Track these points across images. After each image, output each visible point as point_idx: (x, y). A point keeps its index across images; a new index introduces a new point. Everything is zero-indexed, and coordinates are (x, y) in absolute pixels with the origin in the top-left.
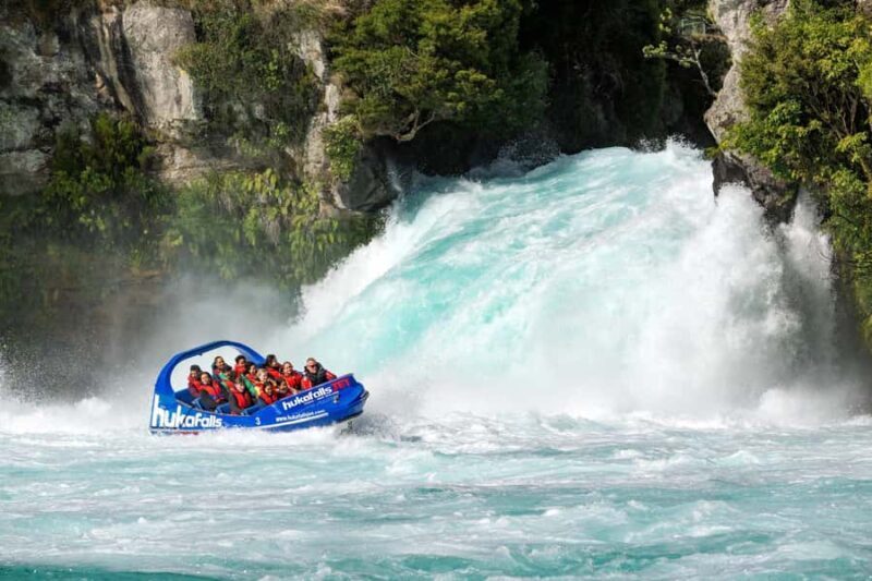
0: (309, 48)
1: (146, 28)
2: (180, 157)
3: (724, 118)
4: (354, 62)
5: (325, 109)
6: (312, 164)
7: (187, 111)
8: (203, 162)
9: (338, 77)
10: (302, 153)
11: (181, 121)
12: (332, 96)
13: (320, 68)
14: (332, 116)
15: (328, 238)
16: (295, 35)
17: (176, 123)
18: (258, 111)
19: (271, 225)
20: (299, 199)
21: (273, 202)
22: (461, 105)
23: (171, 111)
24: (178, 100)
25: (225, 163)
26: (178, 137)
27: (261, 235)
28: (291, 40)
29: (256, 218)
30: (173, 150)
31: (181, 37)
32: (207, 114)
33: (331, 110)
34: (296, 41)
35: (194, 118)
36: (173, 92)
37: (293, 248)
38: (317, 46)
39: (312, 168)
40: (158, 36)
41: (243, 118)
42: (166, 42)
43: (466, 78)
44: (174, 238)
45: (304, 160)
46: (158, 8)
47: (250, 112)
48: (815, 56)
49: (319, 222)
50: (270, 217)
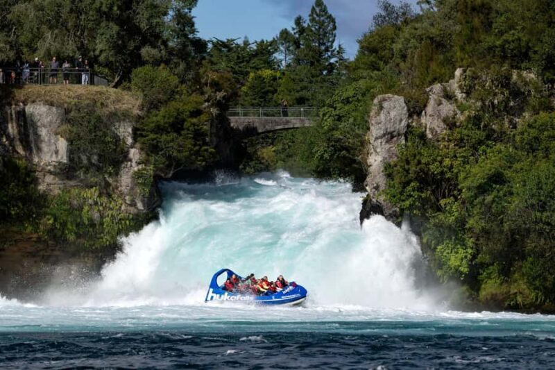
0: (125, 131)
1: (41, 115)
2: (49, 179)
3: (375, 185)
4: (153, 140)
5: (131, 160)
6: (124, 187)
7: (62, 158)
8: (60, 182)
9: (138, 145)
10: (117, 181)
11: (57, 162)
12: (134, 154)
13: (130, 141)
14: (134, 164)
15: (125, 223)
16: (117, 124)
17: (54, 163)
18: (95, 159)
19: (96, 215)
20: (110, 203)
21: (96, 203)
22: (204, 163)
23: (51, 156)
24: (57, 152)
25: (72, 183)
26: (52, 170)
27: (91, 220)
28: (114, 126)
29: (88, 211)
30: (45, 176)
31: (58, 121)
32: (71, 159)
33: (134, 161)
34: (117, 126)
35: (65, 161)
36: (53, 148)
37: (105, 226)
38: (130, 130)
39: (124, 189)
40: (46, 120)
41: (85, 162)
42: (51, 122)
43: (206, 150)
44: (49, 220)
45: (118, 184)
46: (47, 106)
47: (89, 159)
48: (427, 164)
49: (122, 215)
50: (95, 211)
